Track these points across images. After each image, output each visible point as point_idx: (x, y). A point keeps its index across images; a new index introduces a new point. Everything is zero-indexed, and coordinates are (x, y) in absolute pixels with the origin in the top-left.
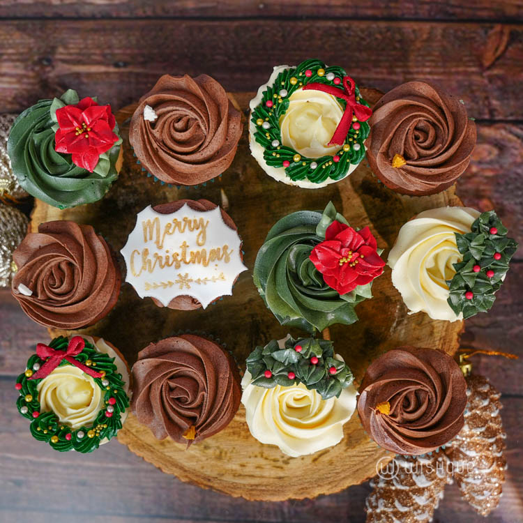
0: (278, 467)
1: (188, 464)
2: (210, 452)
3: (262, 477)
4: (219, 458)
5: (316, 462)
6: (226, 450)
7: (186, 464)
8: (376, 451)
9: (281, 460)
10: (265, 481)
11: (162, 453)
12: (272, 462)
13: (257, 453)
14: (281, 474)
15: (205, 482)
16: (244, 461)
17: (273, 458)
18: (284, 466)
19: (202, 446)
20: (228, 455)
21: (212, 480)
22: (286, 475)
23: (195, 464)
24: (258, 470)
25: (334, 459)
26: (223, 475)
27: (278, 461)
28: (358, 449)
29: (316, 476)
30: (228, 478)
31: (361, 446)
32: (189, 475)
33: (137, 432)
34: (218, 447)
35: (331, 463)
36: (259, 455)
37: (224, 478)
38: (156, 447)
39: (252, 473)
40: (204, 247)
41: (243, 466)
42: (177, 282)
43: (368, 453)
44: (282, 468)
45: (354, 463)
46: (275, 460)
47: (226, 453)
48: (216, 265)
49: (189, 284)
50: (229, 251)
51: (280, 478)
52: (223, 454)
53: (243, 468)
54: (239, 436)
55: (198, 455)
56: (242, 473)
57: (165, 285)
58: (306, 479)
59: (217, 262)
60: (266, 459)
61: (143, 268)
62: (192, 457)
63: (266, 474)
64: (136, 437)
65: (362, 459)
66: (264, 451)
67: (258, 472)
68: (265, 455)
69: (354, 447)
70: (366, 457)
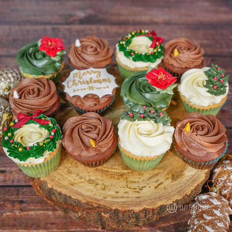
0: (137, 192)
1: (86, 194)
2: (99, 187)
3: (128, 197)
4: (104, 189)
5: (157, 188)
6: (107, 185)
7: (85, 193)
8: (188, 181)
9: (138, 188)
10: (130, 200)
11: (72, 189)
12: (133, 190)
13: (124, 186)
14: (138, 195)
15: (96, 202)
16: (117, 190)
17: (133, 188)
18: (140, 191)
19: (95, 184)
20: (109, 187)
21: (100, 201)
22: (141, 196)
23: (90, 193)
24: (126, 194)
25: (166, 186)
26: (106, 198)
27: (136, 189)
28: (178, 181)
29: (158, 195)
30: (109, 199)
31: (180, 179)
32: (87, 199)
33: (58, 179)
34: (103, 184)
35: (165, 188)
36: (126, 187)
37: (106, 199)
38: (69, 186)
39: (123, 196)
40: (100, 78)
41: (117, 192)
42: (88, 88)
43: (184, 182)
44: (139, 192)
45: (177, 187)
46: (134, 189)
47: (107, 187)
48: (105, 83)
49: (93, 89)
50: (110, 80)
51: (138, 197)
52: (106, 188)
53: (117, 194)
54: (115, 178)
55: (92, 189)
56: (117, 196)
57: (82, 90)
58: (153, 197)
59: (105, 82)
60: (130, 188)
61: (73, 85)
62: (88, 190)
63: (130, 196)
64: (58, 182)
65: (181, 185)
66: (128, 184)
67: (126, 195)
68: (129, 187)
69: (176, 180)
70: (183, 184)
